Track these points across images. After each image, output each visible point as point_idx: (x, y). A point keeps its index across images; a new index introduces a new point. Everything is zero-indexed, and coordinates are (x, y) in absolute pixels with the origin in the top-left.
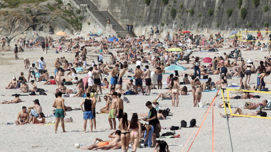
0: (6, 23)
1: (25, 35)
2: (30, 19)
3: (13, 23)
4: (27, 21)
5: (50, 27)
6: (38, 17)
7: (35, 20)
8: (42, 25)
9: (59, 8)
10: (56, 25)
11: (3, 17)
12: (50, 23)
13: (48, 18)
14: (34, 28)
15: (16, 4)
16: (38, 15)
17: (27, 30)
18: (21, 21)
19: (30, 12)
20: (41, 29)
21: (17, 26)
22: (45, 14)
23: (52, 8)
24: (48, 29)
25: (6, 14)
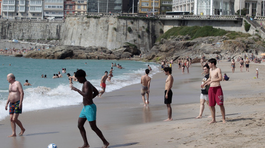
0: (231, 48)
1: (242, 55)
2: (245, 46)
3: (235, 48)
4: (243, 47)
5: (256, 51)
6: (249, 45)
7: (247, 47)
8: (251, 49)
9: (260, 40)
10: (259, 50)
11: (229, 45)
12: (255, 48)
13: (254, 45)
14: (247, 51)
15: (234, 38)
16: (248, 44)
17: (243, 52)
18: (239, 47)
19: (244, 42)
20: (251, 52)
21: (237, 50)
22: (252, 43)
23: (256, 40)
24: (254, 52)
25: (230, 43)
